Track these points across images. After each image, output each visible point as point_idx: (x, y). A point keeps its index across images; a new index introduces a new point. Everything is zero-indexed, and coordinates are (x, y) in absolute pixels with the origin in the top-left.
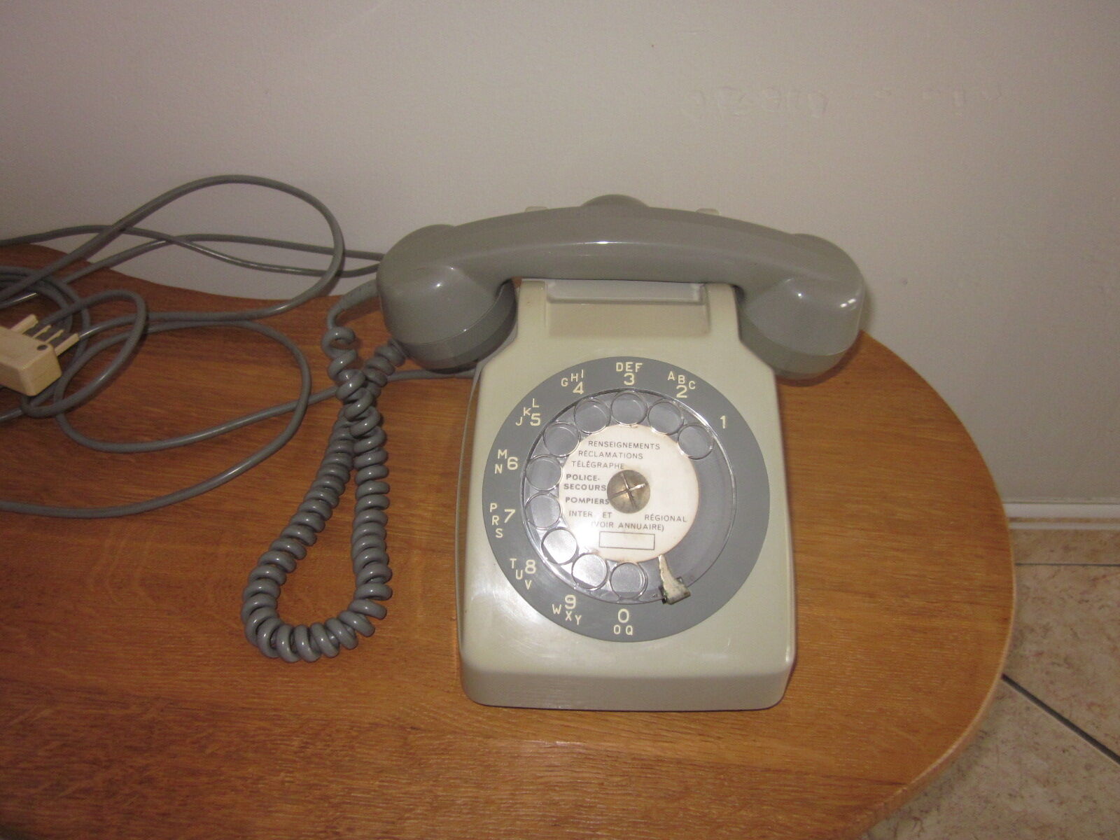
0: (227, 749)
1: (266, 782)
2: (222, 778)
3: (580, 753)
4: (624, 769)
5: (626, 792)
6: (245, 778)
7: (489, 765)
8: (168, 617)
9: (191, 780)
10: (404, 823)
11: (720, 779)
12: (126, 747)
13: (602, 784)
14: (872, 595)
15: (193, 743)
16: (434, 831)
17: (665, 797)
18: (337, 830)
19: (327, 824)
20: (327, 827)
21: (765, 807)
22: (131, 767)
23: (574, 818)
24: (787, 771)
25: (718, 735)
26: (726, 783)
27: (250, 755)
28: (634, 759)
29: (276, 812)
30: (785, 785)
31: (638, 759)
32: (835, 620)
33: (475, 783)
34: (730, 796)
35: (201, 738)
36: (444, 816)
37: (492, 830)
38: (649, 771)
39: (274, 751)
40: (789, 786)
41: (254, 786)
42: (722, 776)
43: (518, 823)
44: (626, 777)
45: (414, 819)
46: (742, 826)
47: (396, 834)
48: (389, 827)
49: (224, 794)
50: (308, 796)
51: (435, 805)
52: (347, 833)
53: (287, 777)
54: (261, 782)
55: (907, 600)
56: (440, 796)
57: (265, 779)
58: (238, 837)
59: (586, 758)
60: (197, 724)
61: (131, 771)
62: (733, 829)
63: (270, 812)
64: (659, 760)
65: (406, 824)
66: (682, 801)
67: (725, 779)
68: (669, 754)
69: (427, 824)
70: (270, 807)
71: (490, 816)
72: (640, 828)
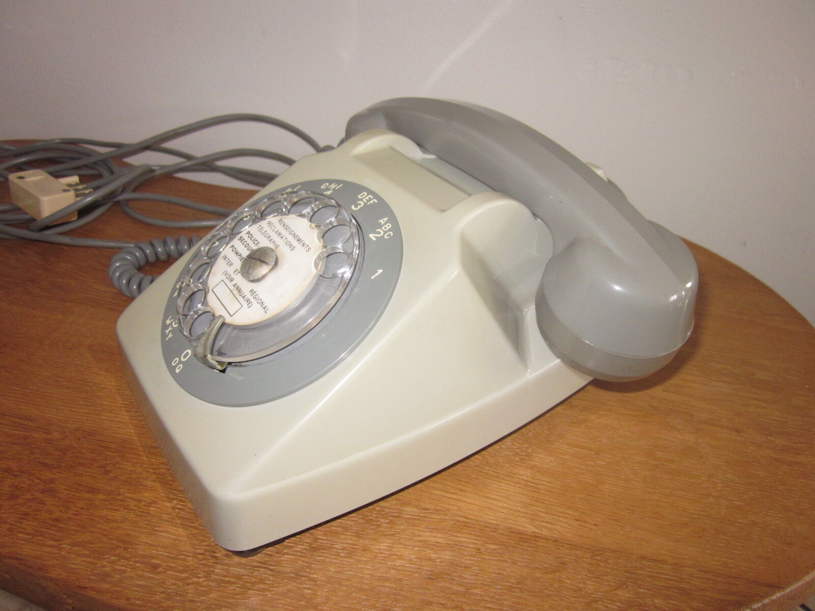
0: (129, 476)
1: (157, 506)
2: (120, 498)
3: (459, 521)
4: (501, 539)
5: (502, 559)
6: (139, 501)
7: (371, 519)
8: (105, 373)
9: (90, 496)
10: (281, 557)
11: (596, 560)
12: (39, 462)
13: (479, 549)
14: (738, 431)
15: (101, 467)
16: (309, 567)
17: (541, 569)
18: (216, 555)
19: (208, 548)
20: (206, 550)
21: (642, 590)
22: (39, 479)
23: (449, 575)
24: (663, 562)
25: (594, 522)
26: (602, 564)
27: (149, 483)
28: (512, 532)
29: (161, 532)
30: (661, 573)
31: (515, 533)
32: (704, 445)
33: (356, 533)
34: (606, 575)
35: (108, 465)
36: (321, 556)
37: (368, 574)
38: (527, 544)
39: (172, 483)
40: (666, 574)
41: (146, 508)
42: (598, 558)
43: (392, 571)
44: (503, 547)
45: (291, 555)
46: (618, 604)
47: (272, 565)
48: (266, 559)
49: (117, 510)
50: (195, 523)
51: (313, 546)
52: (225, 558)
53: (178, 504)
54: (153, 505)
55: (771, 438)
56: (319, 539)
57: (158, 504)
58: (121, 547)
59: (465, 526)
60: (108, 453)
61: (37, 481)
62: (609, 606)
63: (156, 531)
64: (536, 537)
65: (283, 558)
66: (558, 574)
67: (600, 561)
68: (545, 532)
69: (303, 561)
70: (156, 526)
71: (366, 563)
72: (513, 592)
